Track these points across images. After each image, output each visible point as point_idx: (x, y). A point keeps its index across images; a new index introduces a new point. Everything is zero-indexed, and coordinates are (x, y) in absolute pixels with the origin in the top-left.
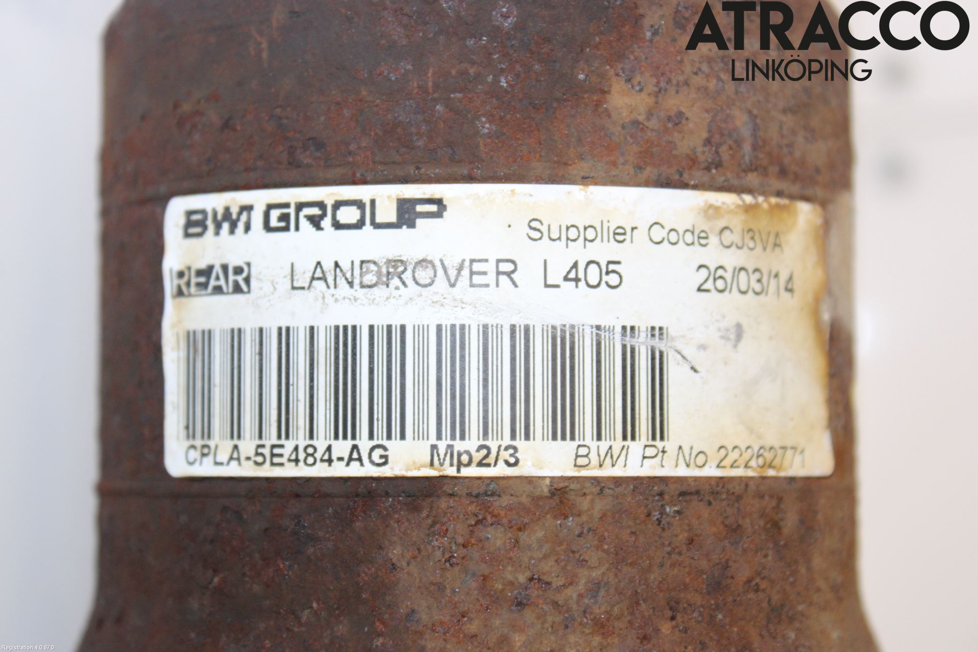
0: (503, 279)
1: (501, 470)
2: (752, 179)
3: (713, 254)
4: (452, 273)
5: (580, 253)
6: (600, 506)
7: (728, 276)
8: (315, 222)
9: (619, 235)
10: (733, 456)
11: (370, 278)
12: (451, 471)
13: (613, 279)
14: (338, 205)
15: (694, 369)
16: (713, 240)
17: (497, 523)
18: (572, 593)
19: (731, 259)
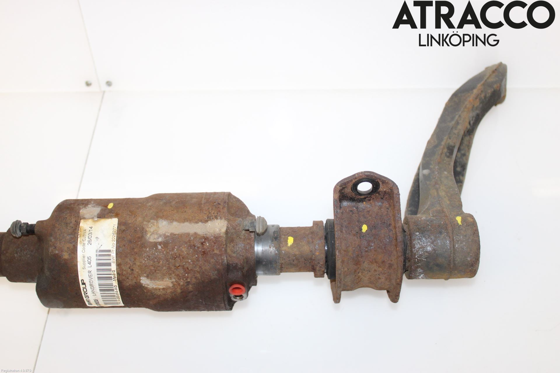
0: (91, 272)
1: (116, 273)
2: (76, 235)
3: (86, 242)
4: (91, 278)
5: (87, 262)
6: (120, 260)
7: (89, 240)
8: (86, 293)
9: (84, 257)
10: (114, 239)
11: (93, 288)
12: (116, 279)
13: (90, 258)
14: (84, 291)
15: (101, 246)
16: (84, 242)
17: (122, 273)
18: (131, 263)
19: (87, 239)
